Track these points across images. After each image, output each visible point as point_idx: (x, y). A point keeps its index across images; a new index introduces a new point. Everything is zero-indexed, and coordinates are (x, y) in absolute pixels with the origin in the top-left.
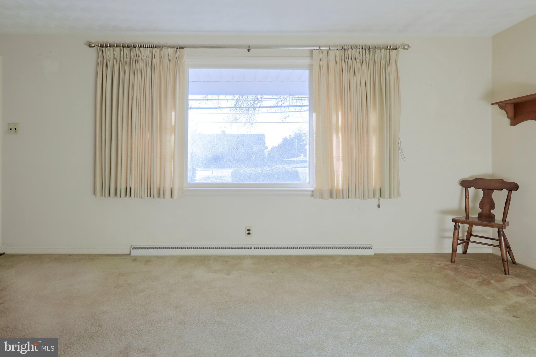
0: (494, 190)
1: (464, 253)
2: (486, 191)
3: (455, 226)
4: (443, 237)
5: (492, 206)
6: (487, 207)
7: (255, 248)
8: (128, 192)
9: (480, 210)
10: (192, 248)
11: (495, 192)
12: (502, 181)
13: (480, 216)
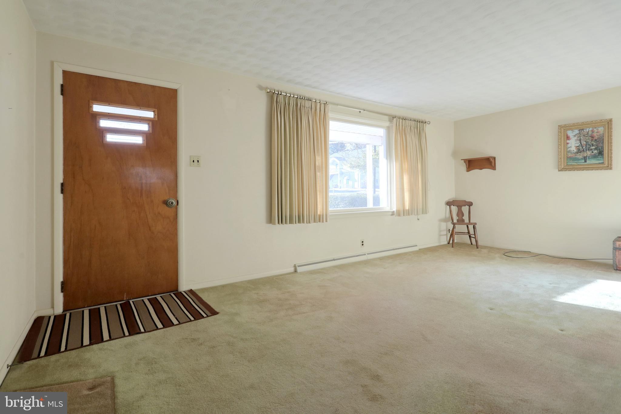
0: (462, 206)
1: (448, 243)
2: (459, 207)
3: (454, 227)
4: (441, 235)
5: (463, 215)
6: (461, 215)
7: (368, 254)
8: (300, 220)
9: (458, 218)
10: (334, 260)
11: (463, 207)
12: (465, 201)
13: (458, 221)
